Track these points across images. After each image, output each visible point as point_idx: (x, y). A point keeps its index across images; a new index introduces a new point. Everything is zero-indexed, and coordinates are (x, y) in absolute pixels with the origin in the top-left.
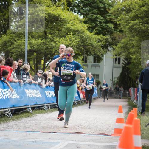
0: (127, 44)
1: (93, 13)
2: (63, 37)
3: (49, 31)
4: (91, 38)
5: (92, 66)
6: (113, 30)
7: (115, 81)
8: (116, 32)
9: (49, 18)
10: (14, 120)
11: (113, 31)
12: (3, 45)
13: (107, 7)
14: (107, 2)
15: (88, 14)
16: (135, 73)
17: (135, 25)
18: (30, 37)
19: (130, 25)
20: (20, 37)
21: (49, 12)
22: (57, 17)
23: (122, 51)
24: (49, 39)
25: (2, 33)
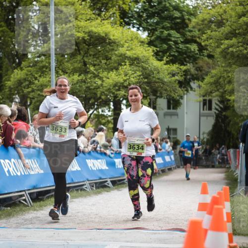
0: (220, 78)
1: (163, 28)
2: (114, 70)
3: (90, 61)
4: (160, 70)
5: (165, 114)
6: (197, 54)
7: (204, 139)
8: (202, 57)
9: (90, 40)
10: (35, 210)
11: (198, 56)
12: (16, 86)
13: (187, 17)
14: (185, 9)
15: (155, 30)
16: (238, 124)
17: (232, 46)
18: (60, 71)
19: (222, 47)
20: (43, 72)
21: (90, 29)
22: (103, 37)
23: (212, 90)
24: (90, 74)
25: (14, 65)
